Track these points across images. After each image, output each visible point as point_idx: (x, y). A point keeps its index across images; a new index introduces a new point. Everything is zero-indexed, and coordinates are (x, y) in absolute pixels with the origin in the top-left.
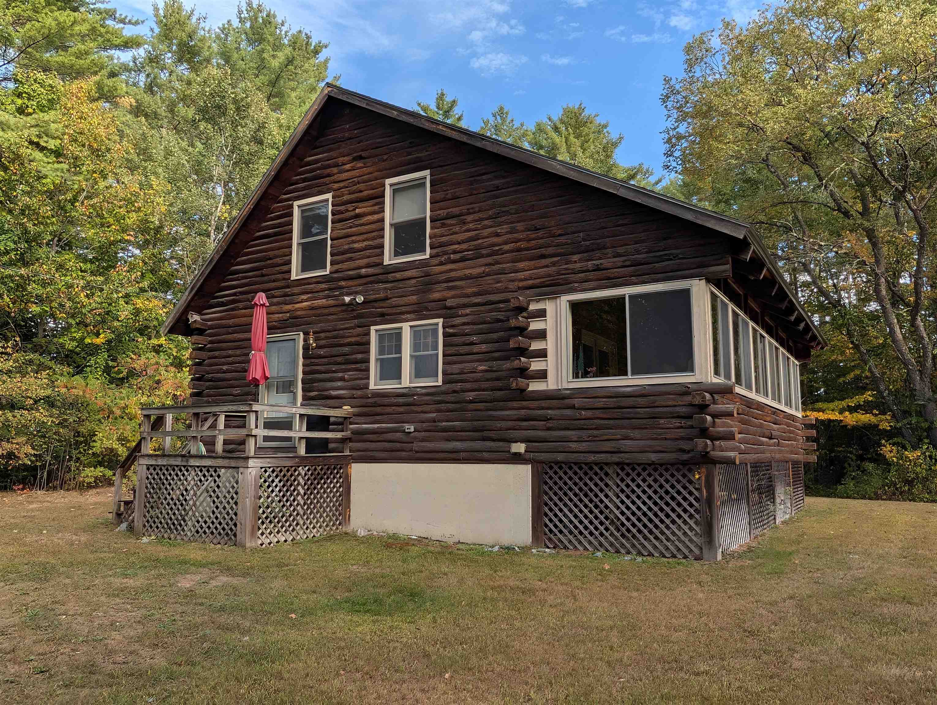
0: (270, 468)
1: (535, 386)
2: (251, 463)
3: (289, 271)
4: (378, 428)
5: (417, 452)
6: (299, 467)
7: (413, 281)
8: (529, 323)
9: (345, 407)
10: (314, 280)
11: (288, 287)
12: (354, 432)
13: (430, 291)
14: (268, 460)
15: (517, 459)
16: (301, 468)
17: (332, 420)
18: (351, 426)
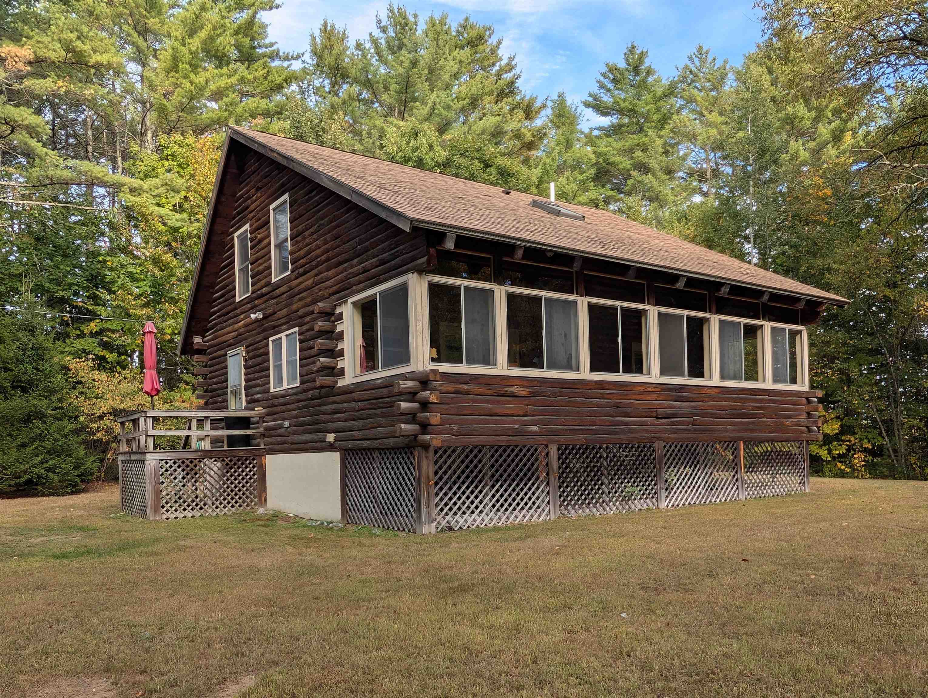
0: (170, 460)
1: (341, 383)
2: (149, 456)
3: (235, 296)
4: (275, 425)
5: (292, 444)
6: (203, 459)
7: (285, 295)
8: (336, 326)
9: (256, 409)
10: (245, 301)
11: (235, 309)
12: (267, 429)
13: (291, 304)
14: (168, 454)
15: (331, 448)
16: (205, 460)
17: (252, 419)
18: (264, 424)
